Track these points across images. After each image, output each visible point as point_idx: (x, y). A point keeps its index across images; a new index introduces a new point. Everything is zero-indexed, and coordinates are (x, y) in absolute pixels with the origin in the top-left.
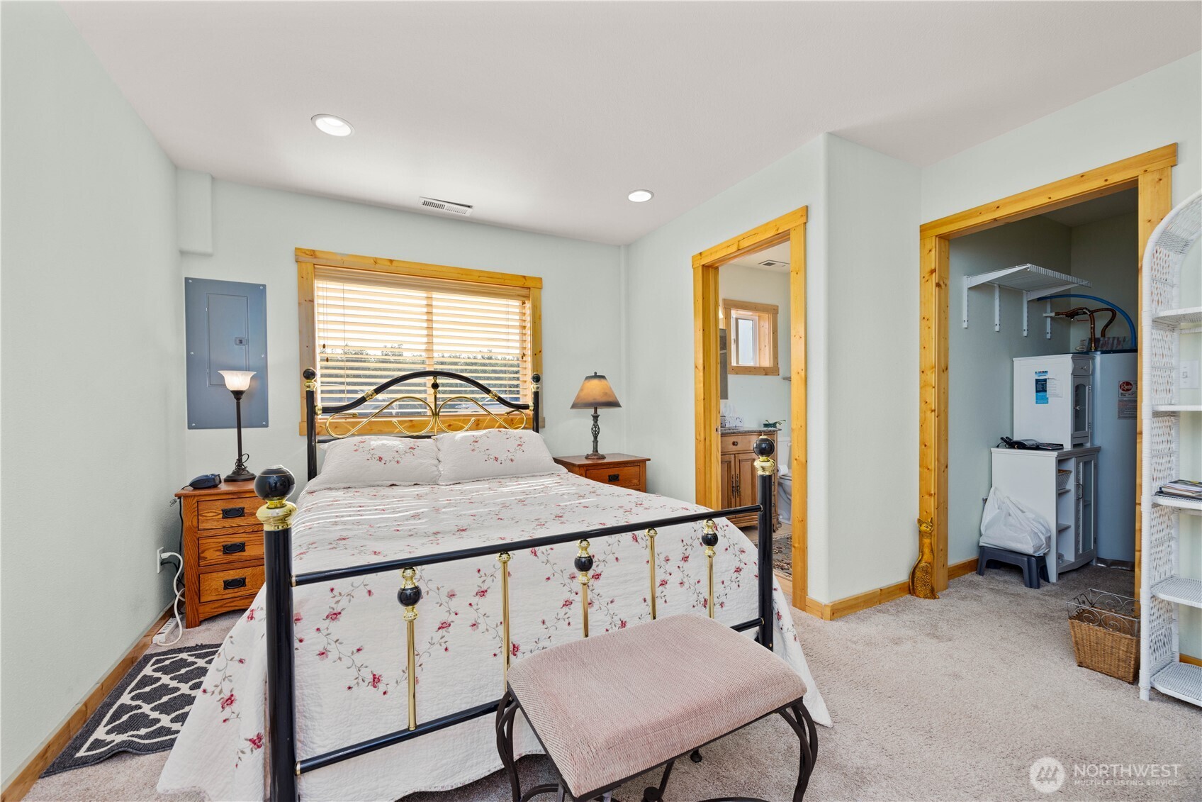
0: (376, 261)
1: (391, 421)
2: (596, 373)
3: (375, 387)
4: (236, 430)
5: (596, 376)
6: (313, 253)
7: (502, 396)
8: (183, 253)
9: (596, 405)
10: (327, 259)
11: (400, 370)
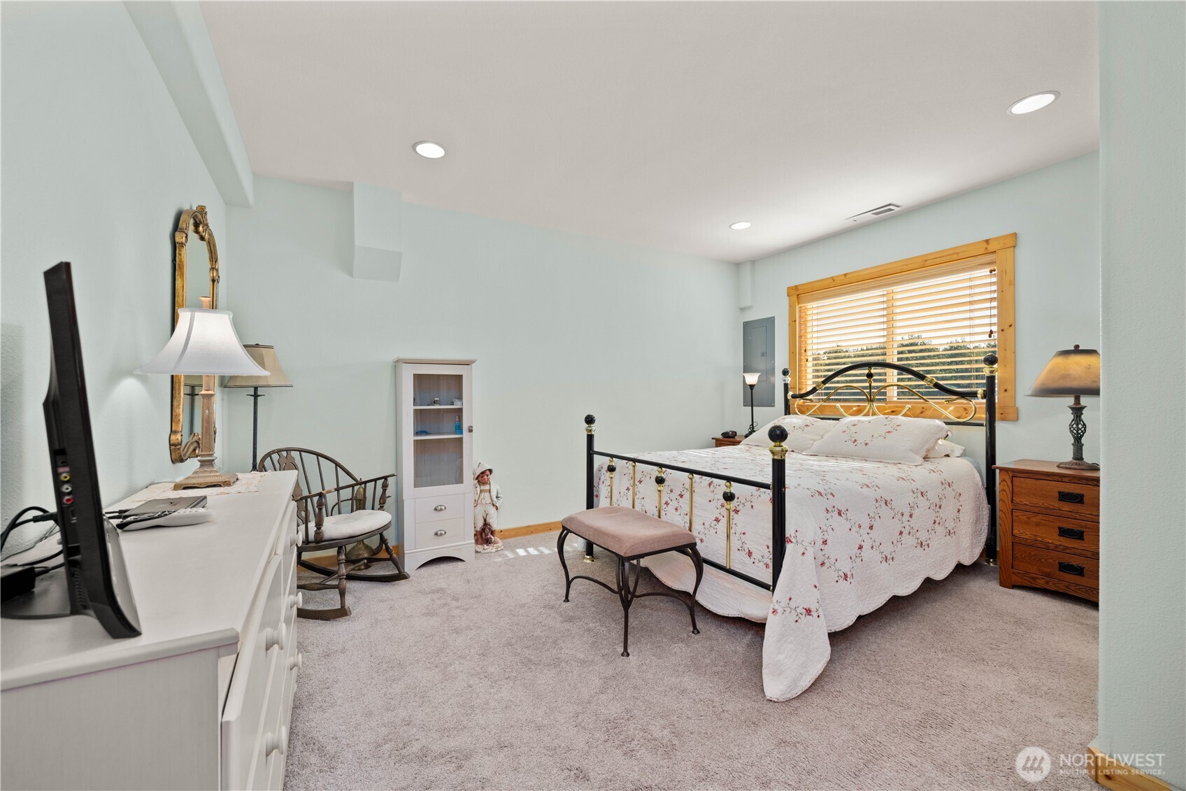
0: (833, 279)
1: (835, 406)
2: (1077, 347)
3: (823, 379)
4: (751, 408)
5: (1077, 351)
6: (796, 288)
7: (941, 382)
8: (742, 309)
9: (1077, 393)
10: (804, 289)
11: (844, 364)
